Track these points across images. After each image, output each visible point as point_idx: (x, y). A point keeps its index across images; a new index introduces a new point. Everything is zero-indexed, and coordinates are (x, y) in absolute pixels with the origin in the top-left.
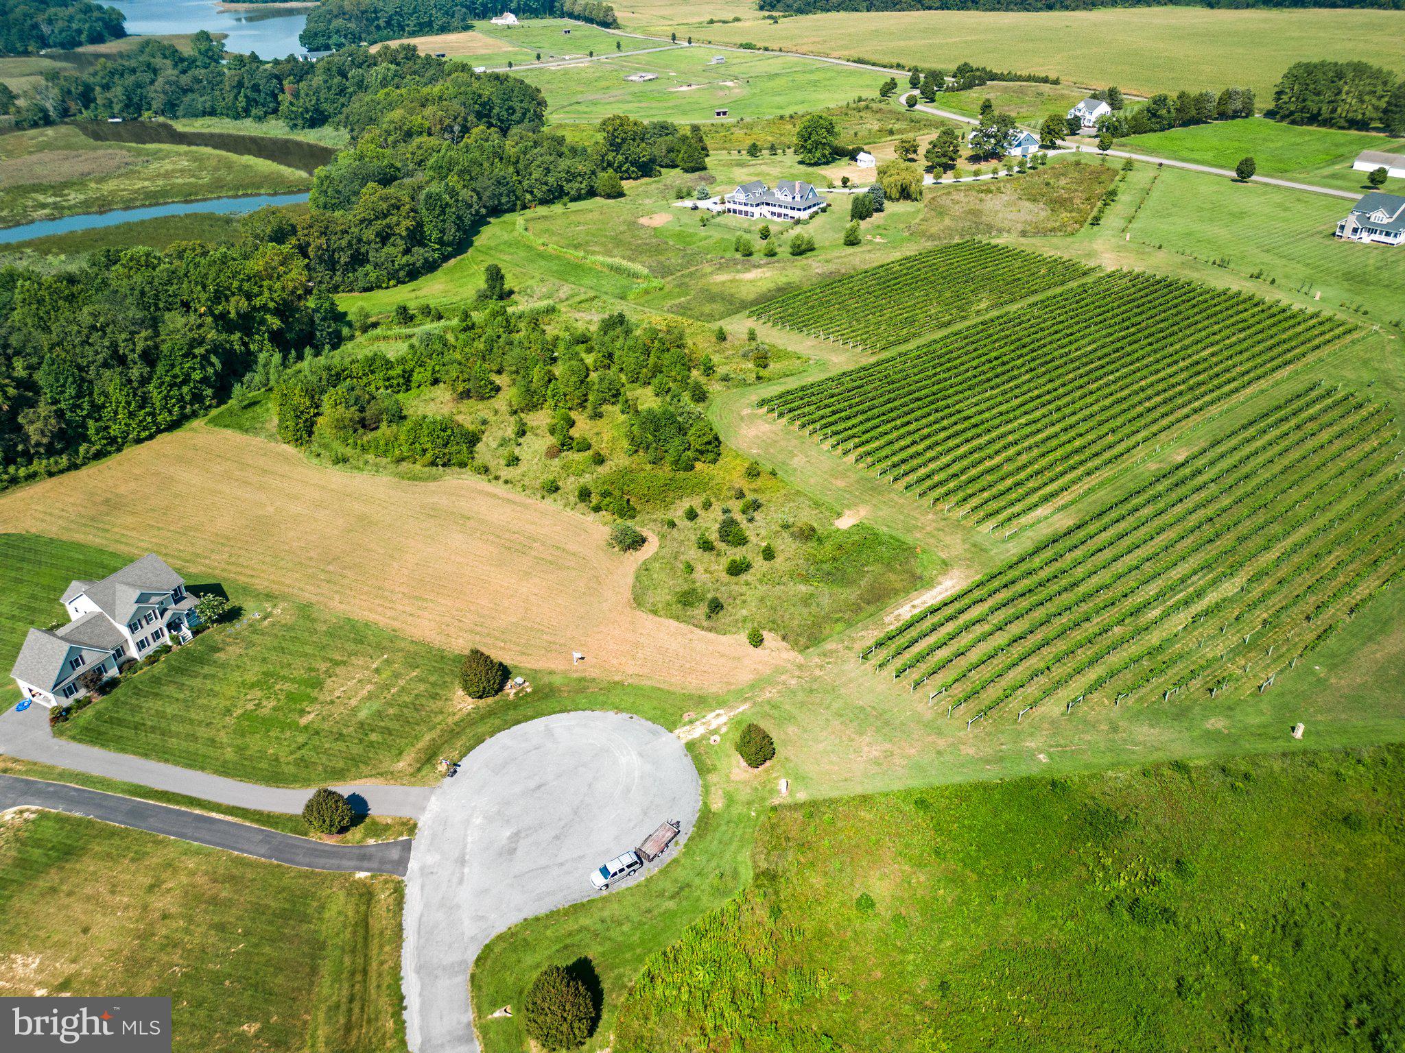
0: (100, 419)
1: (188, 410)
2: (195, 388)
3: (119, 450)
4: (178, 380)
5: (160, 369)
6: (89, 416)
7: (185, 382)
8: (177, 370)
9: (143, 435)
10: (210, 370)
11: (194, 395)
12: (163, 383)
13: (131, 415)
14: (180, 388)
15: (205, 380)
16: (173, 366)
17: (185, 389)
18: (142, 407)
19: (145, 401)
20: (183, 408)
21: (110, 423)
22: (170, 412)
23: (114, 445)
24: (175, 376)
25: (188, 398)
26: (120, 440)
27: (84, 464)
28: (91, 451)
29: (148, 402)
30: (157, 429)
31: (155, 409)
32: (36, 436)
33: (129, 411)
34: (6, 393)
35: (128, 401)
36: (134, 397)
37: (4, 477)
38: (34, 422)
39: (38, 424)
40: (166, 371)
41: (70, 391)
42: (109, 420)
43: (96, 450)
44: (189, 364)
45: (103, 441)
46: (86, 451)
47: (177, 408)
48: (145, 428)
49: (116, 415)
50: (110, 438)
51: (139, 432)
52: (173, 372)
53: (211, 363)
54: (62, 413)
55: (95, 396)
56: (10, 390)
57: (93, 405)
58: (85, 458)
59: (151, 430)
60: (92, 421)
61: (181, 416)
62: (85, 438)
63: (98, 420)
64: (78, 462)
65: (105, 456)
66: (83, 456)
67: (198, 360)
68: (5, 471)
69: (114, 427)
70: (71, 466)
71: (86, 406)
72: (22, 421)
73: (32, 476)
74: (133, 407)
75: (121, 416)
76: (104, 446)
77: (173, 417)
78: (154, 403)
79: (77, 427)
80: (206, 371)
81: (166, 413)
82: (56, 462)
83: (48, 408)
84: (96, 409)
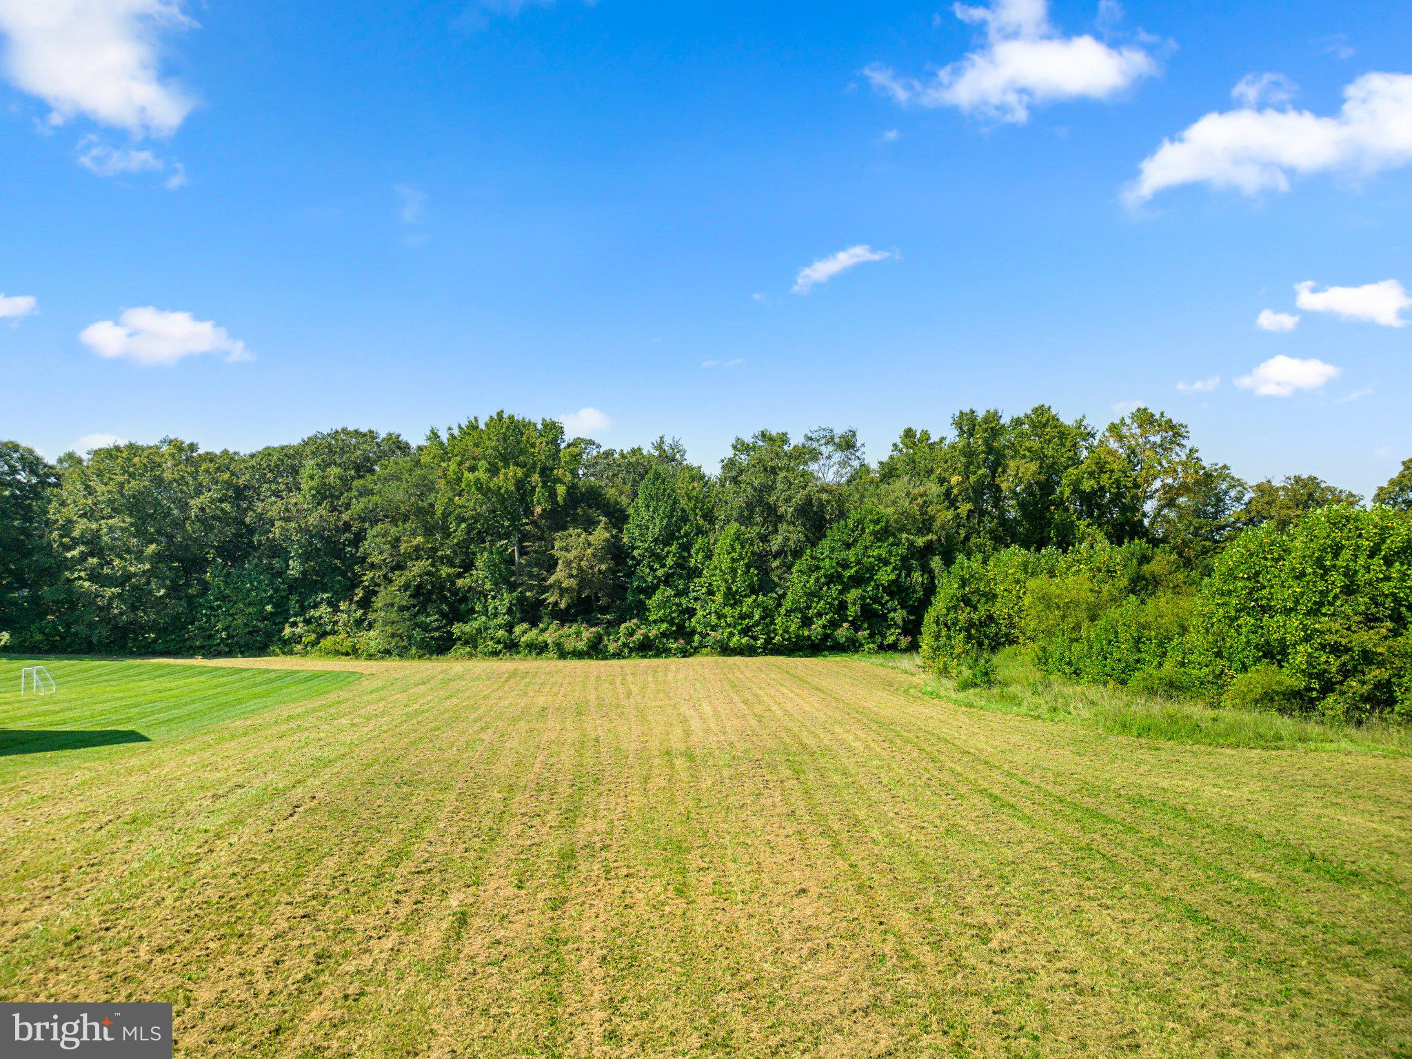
0: (684, 593)
2: (875, 599)
3: (685, 654)
4: (847, 573)
5: (825, 544)
6: (667, 580)
7: (857, 581)
8: (851, 555)
9: (735, 641)
10: (917, 576)
11: (864, 607)
12: (818, 568)
13: (732, 598)
14: (846, 589)
15: (897, 590)
16: (848, 546)
17: (854, 594)
18: (753, 591)
19: (765, 585)
20: (834, 624)
21: (697, 605)
22: (807, 622)
23: (681, 638)
24: (846, 566)
25: (852, 610)
26: (697, 637)
27: (618, 655)
28: (638, 636)
29: (772, 590)
30: (769, 641)
31: (779, 605)
32: (560, 574)
33: (729, 589)
34: (553, 494)
35: (734, 571)
36: (748, 566)
37: (501, 633)
38: (567, 550)
39: (570, 556)
40: (832, 550)
41: (656, 529)
42: (696, 599)
43: (646, 637)
44: (879, 551)
45: (665, 625)
46: (631, 633)
47: (823, 621)
48: (746, 631)
49: (711, 593)
50: (681, 627)
51: (731, 634)
52: (843, 555)
53: (926, 569)
54: (617, 553)
55: (693, 551)
56: (561, 490)
57: (681, 564)
58: (625, 645)
59: (755, 638)
60: (670, 592)
61: (826, 637)
62: (640, 611)
63: (680, 594)
64: (612, 648)
65: (657, 655)
66: (622, 639)
67: (902, 550)
68: (510, 628)
69: (700, 613)
70: (595, 650)
71: (670, 561)
72: (557, 544)
73: (540, 649)
74: (739, 585)
75: (719, 597)
76: (664, 635)
77: (806, 633)
78: (784, 595)
79: (640, 590)
80: (908, 575)
81: (796, 620)
82: (578, 634)
83: (600, 535)
84: (685, 572)
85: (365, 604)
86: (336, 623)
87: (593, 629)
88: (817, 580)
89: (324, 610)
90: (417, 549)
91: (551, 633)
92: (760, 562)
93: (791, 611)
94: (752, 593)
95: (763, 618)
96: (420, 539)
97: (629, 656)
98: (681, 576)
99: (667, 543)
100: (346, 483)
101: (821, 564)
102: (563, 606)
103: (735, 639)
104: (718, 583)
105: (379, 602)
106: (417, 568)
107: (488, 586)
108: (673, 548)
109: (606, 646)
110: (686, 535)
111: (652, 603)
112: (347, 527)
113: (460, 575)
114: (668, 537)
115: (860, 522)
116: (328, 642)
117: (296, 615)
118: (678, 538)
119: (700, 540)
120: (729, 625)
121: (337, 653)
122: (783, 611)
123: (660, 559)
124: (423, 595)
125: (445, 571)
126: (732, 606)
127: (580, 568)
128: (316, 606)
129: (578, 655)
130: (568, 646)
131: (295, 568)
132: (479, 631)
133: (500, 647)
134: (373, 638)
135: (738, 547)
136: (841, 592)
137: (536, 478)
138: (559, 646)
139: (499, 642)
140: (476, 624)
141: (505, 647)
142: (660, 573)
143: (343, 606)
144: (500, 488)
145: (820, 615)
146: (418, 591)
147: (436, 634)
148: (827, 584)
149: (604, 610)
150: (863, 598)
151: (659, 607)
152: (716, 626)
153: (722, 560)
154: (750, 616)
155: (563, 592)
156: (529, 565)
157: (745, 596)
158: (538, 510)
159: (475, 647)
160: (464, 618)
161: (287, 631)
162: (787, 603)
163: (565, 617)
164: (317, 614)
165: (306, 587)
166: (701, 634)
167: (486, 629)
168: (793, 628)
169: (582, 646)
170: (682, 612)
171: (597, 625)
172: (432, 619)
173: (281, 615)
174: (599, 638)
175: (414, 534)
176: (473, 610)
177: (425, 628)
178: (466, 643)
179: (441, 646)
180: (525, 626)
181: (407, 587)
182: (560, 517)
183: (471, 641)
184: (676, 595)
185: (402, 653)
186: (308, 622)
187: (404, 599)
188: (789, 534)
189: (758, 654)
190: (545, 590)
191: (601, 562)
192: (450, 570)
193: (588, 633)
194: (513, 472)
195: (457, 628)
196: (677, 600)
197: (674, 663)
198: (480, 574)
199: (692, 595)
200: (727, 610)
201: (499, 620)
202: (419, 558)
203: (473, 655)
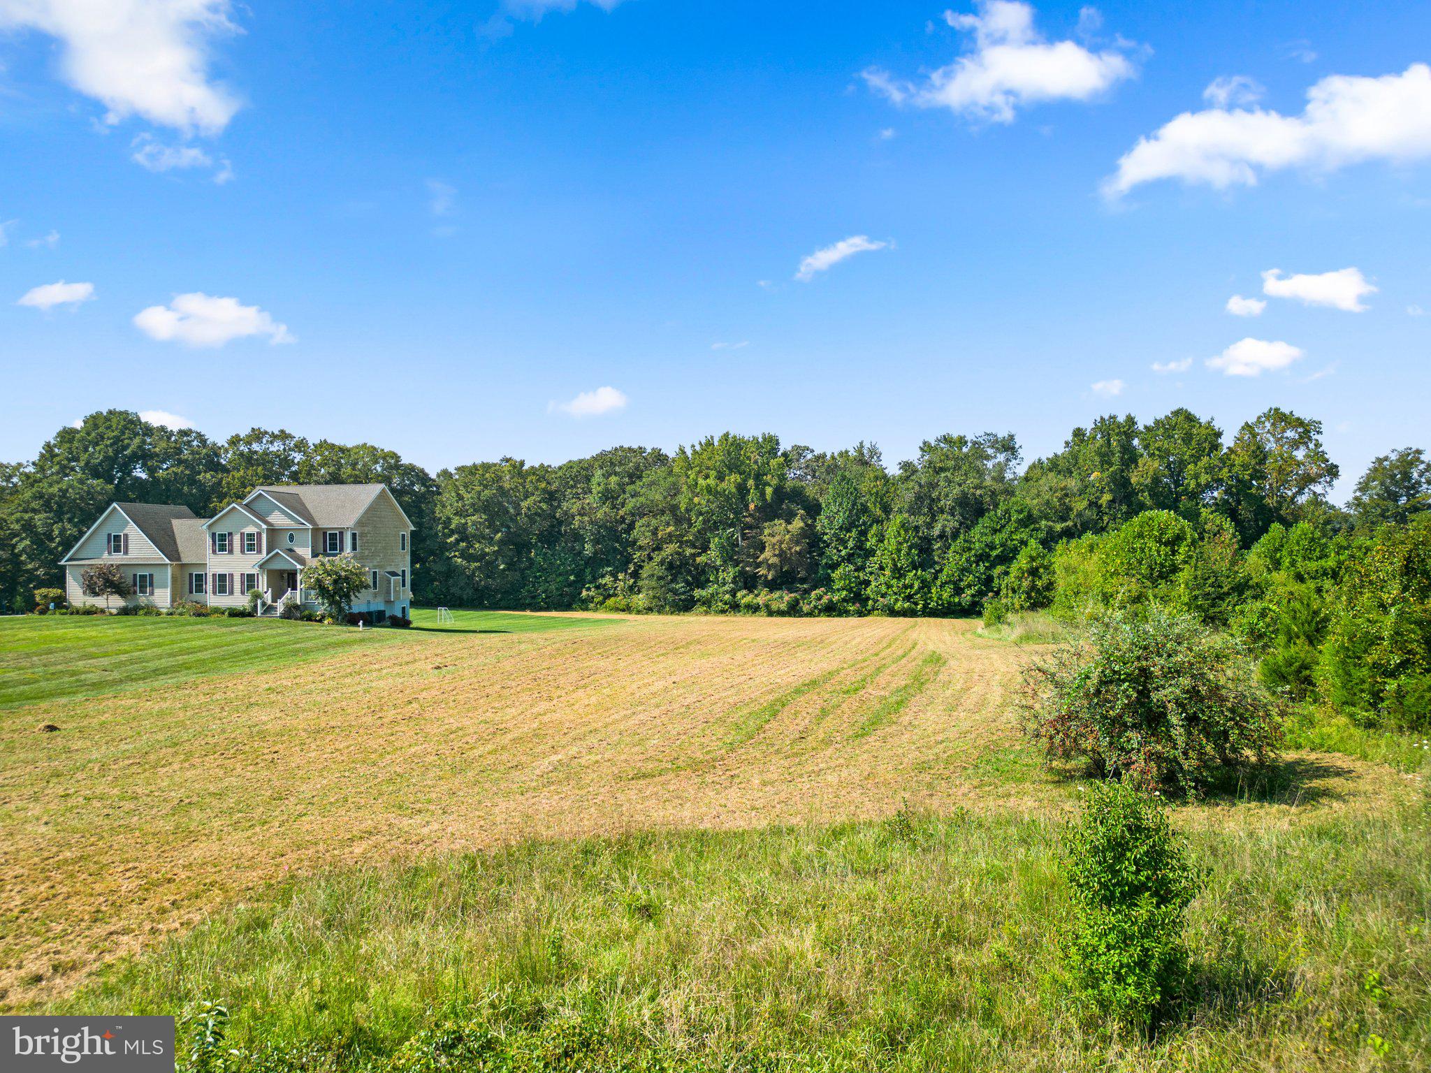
0: (862, 568)
3: (860, 614)
4: (993, 553)
5: (977, 530)
6: (849, 558)
7: (1002, 560)
8: (998, 539)
9: (898, 606)
12: (970, 549)
13: (898, 573)
14: (993, 566)
16: (996, 531)
17: (999, 570)
18: (914, 567)
19: (925, 563)
20: (982, 594)
21: (872, 578)
22: (958, 591)
23: (858, 602)
24: (992, 548)
25: (997, 583)
26: (870, 602)
27: (810, 614)
28: (825, 600)
29: (931, 567)
30: (925, 606)
31: (936, 578)
32: (767, 554)
33: (895, 565)
34: (763, 494)
35: (899, 551)
36: (910, 548)
37: (727, 596)
38: (773, 536)
39: (775, 539)
40: (982, 535)
41: (840, 519)
42: (871, 573)
43: (831, 601)
45: (845, 593)
46: (820, 598)
47: (972, 591)
48: (908, 598)
49: (882, 568)
50: (858, 594)
51: (897, 600)
52: (991, 539)
54: (813, 540)
55: (869, 536)
56: (769, 490)
57: (860, 546)
58: (815, 607)
59: (916, 604)
60: (852, 567)
61: (973, 604)
62: (827, 582)
64: (806, 609)
65: (840, 615)
66: (813, 603)
67: (1041, 535)
68: (734, 593)
69: (873, 584)
70: (793, 610)
71: (851, 544)
72: (766, 532)
73: (754, 609)
74: (903, 562)
75: (887, 572)
76: (844, 600)
77: (957, 600)
78: (941, 570)
79: (828, 566)
81: (949, 589)
82: (782, 598)
83: (797, 524)
84: (863, 552)
85: (635, 575)
86: (616, 588)
87: (792, 595)
88: (968, 559)
89: (607, 580)
90: (670, 535)
91: (762, 597)
92: (925, 547)
93: (946, 583)
94: (913, 569)
95: (920, 588)
96: (671, 528)
97: (818, 616)
98: (859, 556)
99: (849, 530)
100: (622, 487)
101: (972, 546)
102: (770, 577)
103: (899, 604)
104: (887, 561)
105: (646, 574)
106: (670, 549)
107: (718, 563)
108: (854, 534)
109: (801, 608)
110: (864, 523)
111: (836, 575)
112: (623, 519)
113: (699, 554)
114: (849, 526)
115: (1008, 512)
116: (611, 602)
117: (590, 582)
118: (858, 526)
119: (875, 527)
120: (896, 594)
121: (617, 610)
122: (938, 583)
123: (843, 542)
124: (675, 568)
125: (689, 551)
126: (898, 579)
127: (781, 549)
128: (603, 576)
129: (781, 613)
130: (774, 607)
131: (588, 549)
132: (712, 595)
133: (727, 607)
134: (640, 600)
135: (902, 532)
136: (988, 568)
137: (751, 482)
138: (767, 606)
139: (726, 604)
140: (711, 590)
141: (731, 607)
142: (843, 553)
143: (622, 577)
144: (725, 491)
145: (969, 586)
146: (671, 566)
147: (683, 597)
148: (976, 562)
149: (803, 581)
150: (1005, 573)
151: (841, 578)
152: (886, 593)
153: (891, 544)
154: (911, 586)
155: (770, 567)
156: (749, 547)
157: (909, 571)
158: (752, 506)
159: (710, 607)
160: (702, 586)
161: (584, 593)
162: (943, 577)
163: (773, 586)
164: (604, 582)
165: (595, 563)
166: (873, 599)
167: (717, 594)
168: (945, 595)
169: (783, 607)
170: (861, 583)
171: (796, 592)
172: (680, 586)
173: (580, 583)
174: (797, 602)
175: (668, 524)
176: (708, 581)
177: (675, 592)
178: (704, 603)
179: (686, 606)
180: (744, 592)
181: (662, 563)
182: (770, 511)
183: (707, 603)
184: (856, 570)
185: (660, 610)
186: (597, 587)
187: (660, 571)
188: (945, 523)
189: (918, 616)
190: (758, 565)
191: (797, 543)
192: (693, 551)
193: (788, 597)
194: (736, 478)
195: (698, 593)
196: (856, 574)
197: (853, 621)
198: (713, 554)
199: (868, 570)
200: (894, 582)
201: (726, 588)
202: (671, 542)
203: (707, 613)
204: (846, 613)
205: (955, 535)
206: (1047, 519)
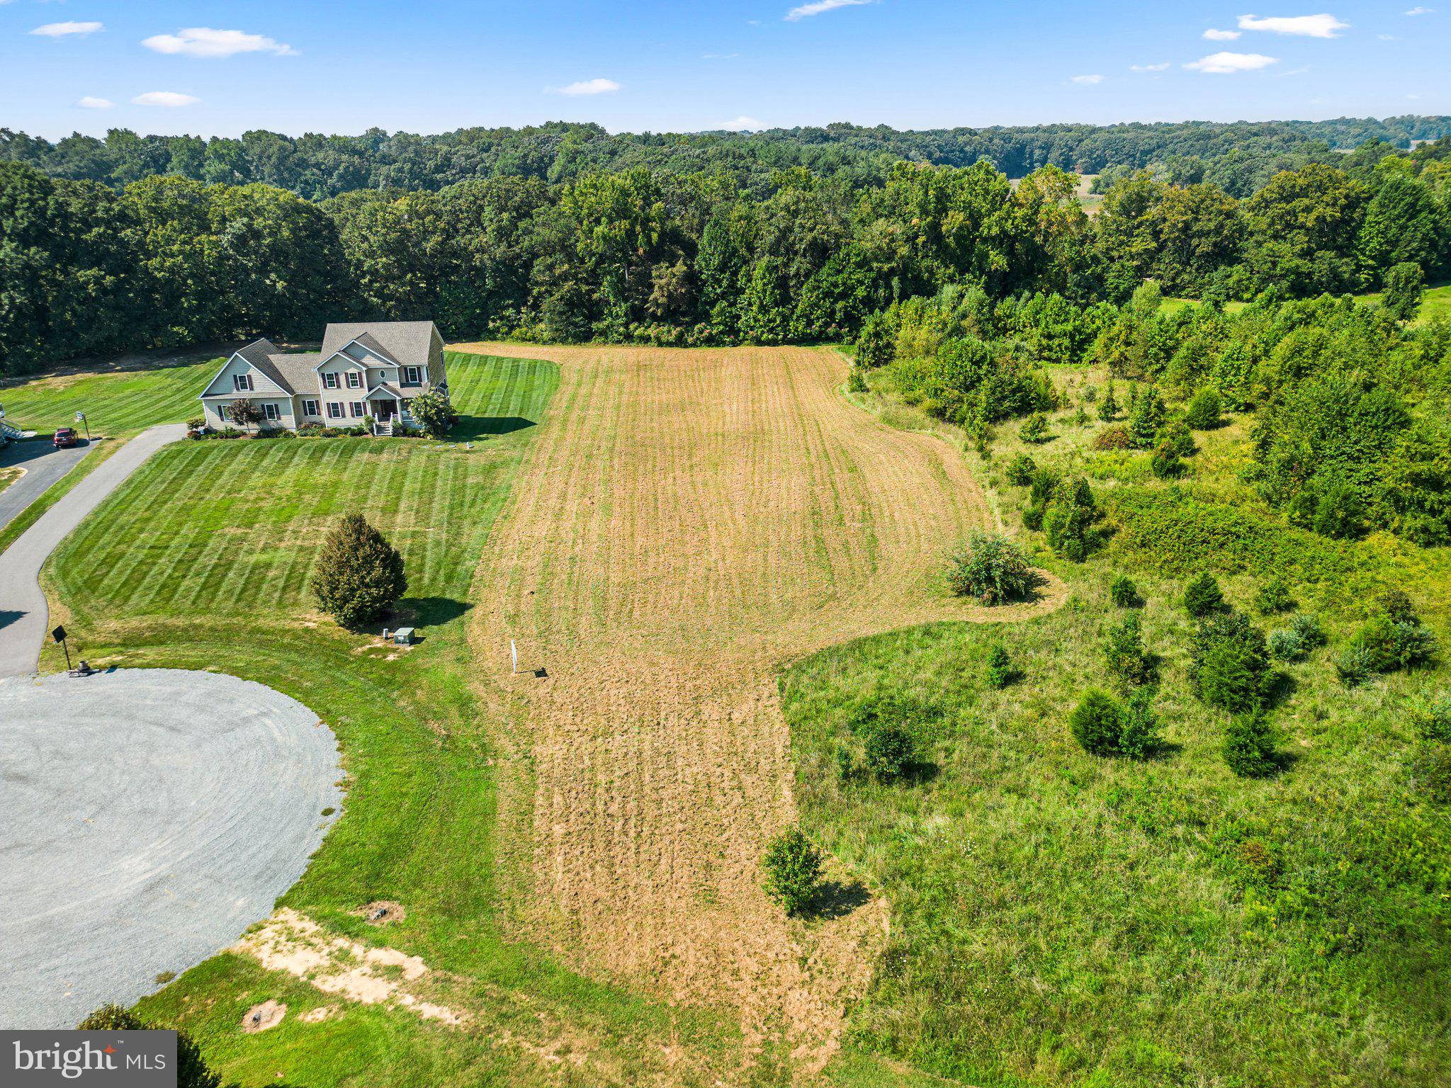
0: (734, 304)
1: (831, 330)
2: (854, 308)
3: (734, 344)
4: (837, 291)
5: (824, 271)
6: (723, 296)
7: (843, 296)
8: (840, 279)
9: (764, 337)
10: (881, 292)
11: (846, 313)
12: (819, 287)
13: (764, 309)
14: (836, 301)
15: (868, 302)
16: (839, 272)
17: (840, 305)
18: (777, 304)
19: (784, 300)
20: (827, 325)
21: (742, 313)
22: (810, 323)
23: (732, 334)
24: (836, 286)
25: (838, 316)
26: (741, 334)
27: (694, 345)
28: (706, 333)
29: (789, 303)
30: (785, 336)
31: (793, 313)
32: (656, 294)
33: (761, 303)
34: (649, 238)
35: (765, 291)
36: (774, 288)
37: (622, 329)
38: (660, 278)
39: (663, 282)
40: (829, 275)
41: (716, 261)
42: (741, 309)
43: (710, 334)
44: (859, 275)
45: (721, 327)
46: (701, 332)
47: (820, 323)
48: (771, 330)
49: (750, 304)
50: (732, 327)
51: (763, 333)
52: (834, 279)
53: (889, 286)
54: (691, 278)
55: (739, 276)
56: (655, 236)
57: (732, 285)
58: (698, 339)
59: (777, 335)
60: (725, 303)
61: (821, 332)
62: (707, 317)
63: (732, 305)
64: (690, 340)
65: (718, 345)
66: (696, 335)
67: (873, 275)
68: (626, 325)
69: (744, 318)
70: (680, 342)
71: (725, 283)
72: (654, 273)
73: (646, 340)
74: (767, 301)
75: (755, 308)
76: (721, 332)
77: (809, 331)
78: (796, 307)
79: (706, 303)
80: (876, 291)
81: (803, 322)
82: (669, 331)
83: (680, 268)
84: (735, 291)
85: (536, 308)
86: (519, 320)
87: (679, 328)
88: (817, 296)
89: (510, 312)
90: (565, 273)
91: (652, 330)
92: (782, 283)
93: (800, 317)
94: (776, 306)
95: (782, 322)
96: (566, 267)
97: (700, 346)
98: (732, 294)
99: (723, 271)
101: (821, 285)
102: (658, 313)
103: (765, 335)
104: (755, 298)
105: (544, 307)
106: (567, 286)
107: (612, 299)
108: (727, 274)
109: (686, 339)
110: (735, 265)
111: (713, 312)
112: (520, 256)
113: (594, 291)
114: (722, 268)
115: (848, 254)
116: (516, 332)
117: (495, 314)
118: (730, 268)
119: (744, 268)
120: (761, 327)
121: (524, 340)
122: (795, 317)
123: (719, 282)
124: (574, 303)
125: (584, 288)
126: (763, 314)
127: (669, 290)
128: (507, 309)
129: (670, 344)
130: (664, 339)
131: (490, 284)
132: (608, 327)
133: (622, 338)
134: (543, 331)
136: (832, 303)
137: (638, 228)
138: (658, 338)
139: (621, 335)
140: (606, 323)
141: (625, 338)
142: (719, 291)
143: (524, 310)
144: (616, 236)
145: (818, 318)
146: (569, 302)
147: (582, 329)
148: (824, 299)
149: (684, 314)
150: (846, 307)
151: (718, 315)
152: (754, 326)
153: (758, 284)
154: (774, 321)
155: (658, 305)
156: (636, 286)
157: (772, 308)
158: (641, 250)
159: (606, 338)
160: (599, 319)
161: (491, 324)
162: (798, 311)
163: (660, 320)
164: (508, 314)
165: (498, 296)
166: (744, 332)
167: (612, 326)
168: (801, 327)
169: (671, 339)
170: (733, 317)
171: (680, 325)
172: (579, 319)
173: (486, 315)
174: (682, 334)
175: (562, 263)
176: (603, 314)
177: (575, 325)
178: (601, 334)
179: (585, 337)
180: (636, 324)
181: (561, 298)
182: (656, 254)
183: (603, 333)
184: (728, 306)
185: (564, 341)
186: (502, 319)
187: (560, 306)
188: (799, 264)
189: (779, 345)
190: (646, 302)
191: (682, 286)
192: (587, 288)
193: (675, 331)
194: (625, 224)
195: (594, 326)
196: (729, 310)
197: (727, 350)
198: (605, 289)
199: (738, 306)
200: (760, 316)
201: (620, 321)
202: (566, 280)
203: (605, 343)
204: (724, 344)
205: (807, 276)
206: (878, 261)
